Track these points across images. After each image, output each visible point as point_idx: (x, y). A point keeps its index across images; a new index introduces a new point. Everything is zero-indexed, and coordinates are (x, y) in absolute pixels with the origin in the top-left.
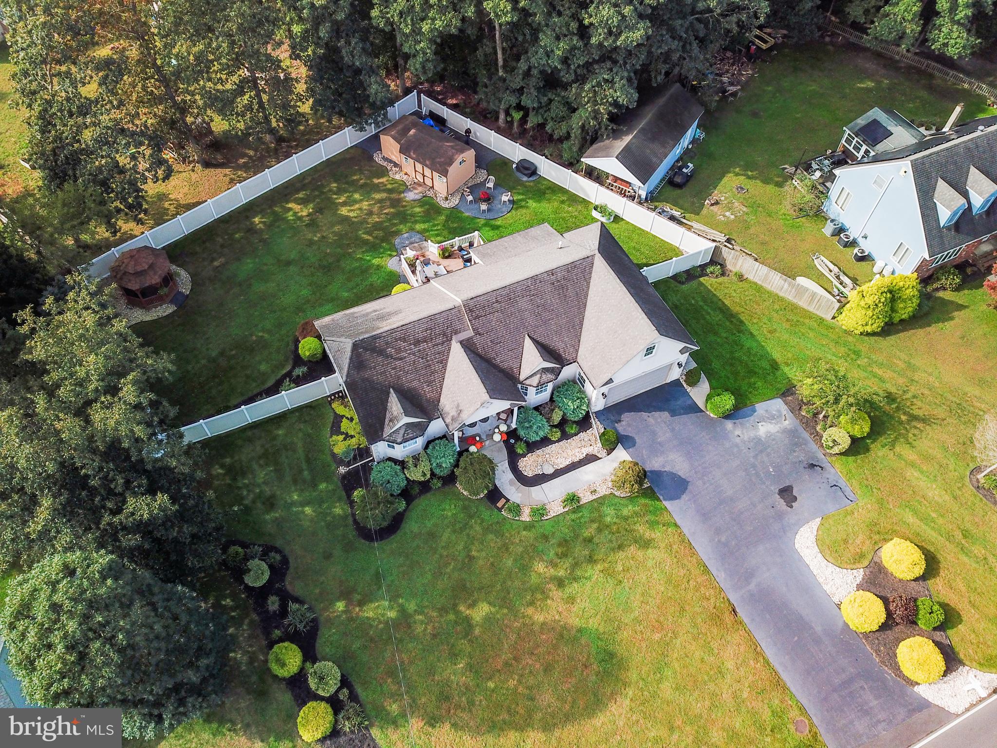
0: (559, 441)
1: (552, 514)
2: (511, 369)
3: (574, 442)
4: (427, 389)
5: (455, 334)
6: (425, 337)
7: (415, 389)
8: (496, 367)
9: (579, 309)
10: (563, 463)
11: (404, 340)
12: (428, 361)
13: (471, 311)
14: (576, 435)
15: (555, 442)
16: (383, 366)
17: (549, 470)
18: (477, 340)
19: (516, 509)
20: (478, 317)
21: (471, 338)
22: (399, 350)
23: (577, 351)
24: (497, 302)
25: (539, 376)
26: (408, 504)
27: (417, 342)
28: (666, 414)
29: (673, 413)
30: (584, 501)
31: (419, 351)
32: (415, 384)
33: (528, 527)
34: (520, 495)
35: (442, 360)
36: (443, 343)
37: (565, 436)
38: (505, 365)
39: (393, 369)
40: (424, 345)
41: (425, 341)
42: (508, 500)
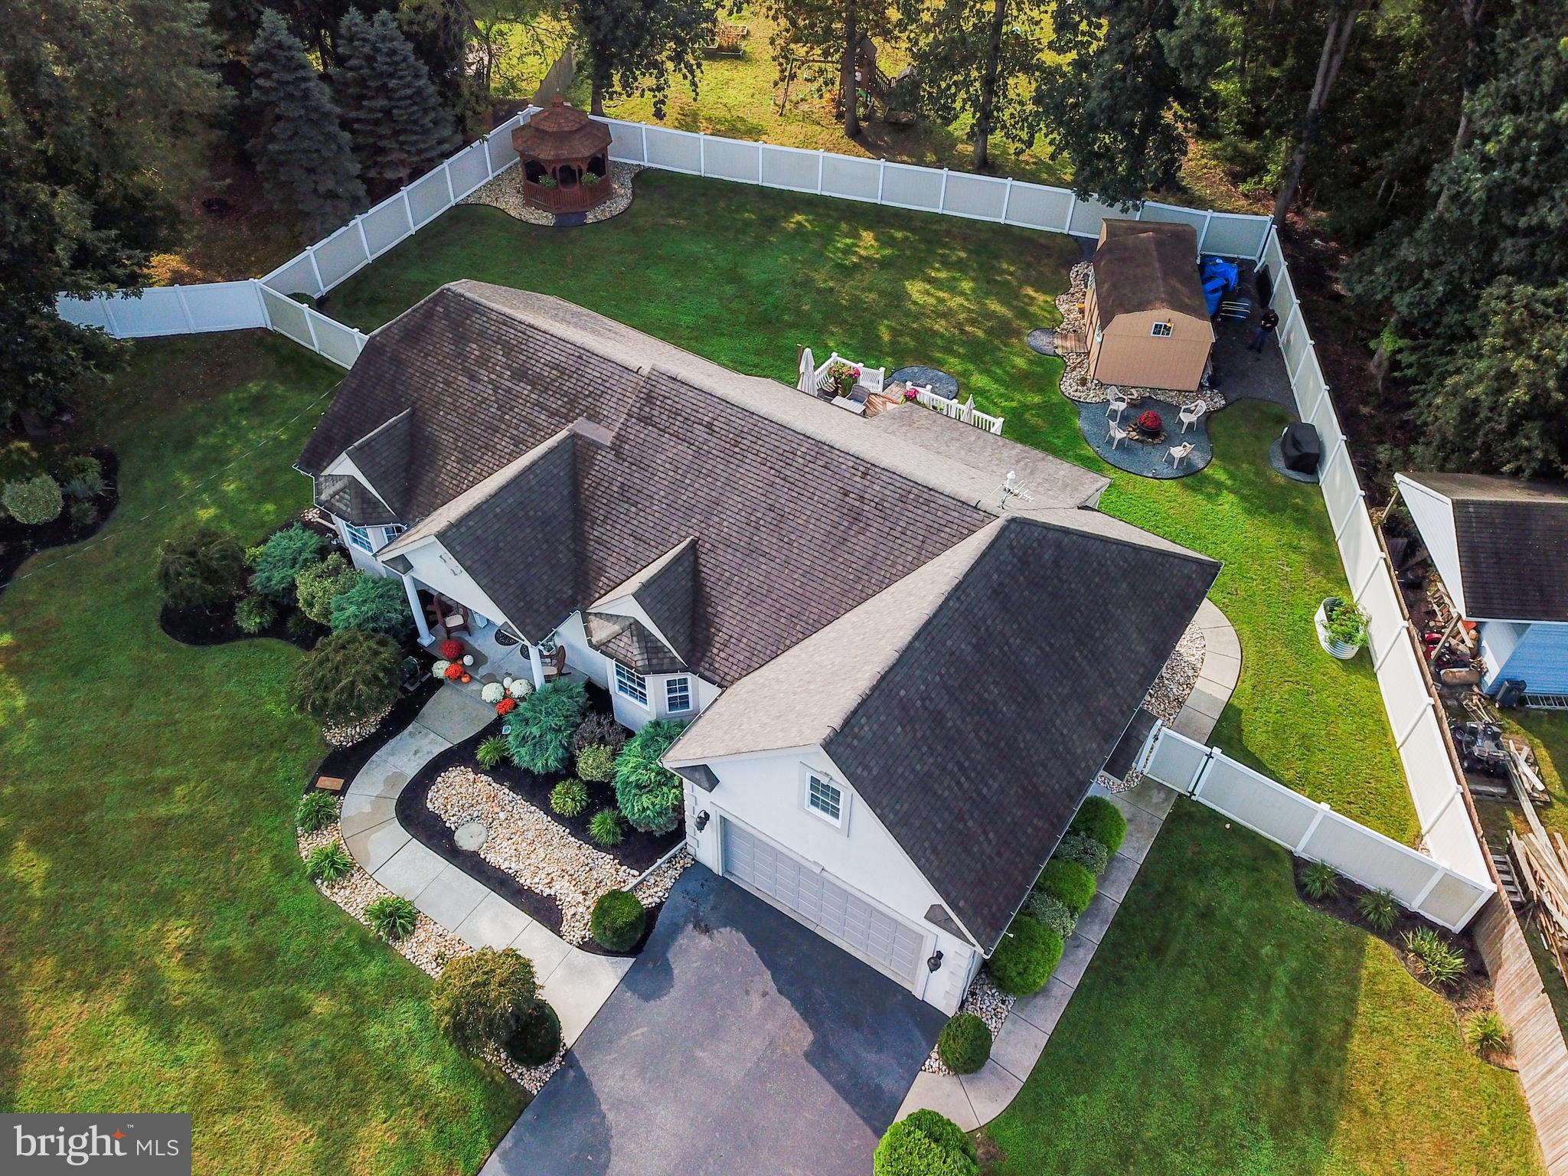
0: (559, 818)
1: (339, 897)
2: (601, 570)
3: (571, 850)
4: (452, 465)
5: (589, 418)
6: (540, 376)
7: (437, 447)
8: (580, 538)
9: (844, 593)
10: (499, 858)
11: (509, 350)
12: (502, 420)
13: (649, 399)
14: (597, 846)
15: (549, 811)
16: (439, 363)
17: (467, 839)
18: (604, 460)
19: (322, 818)
20: (646, 420)
21: (599, 446)
22: (484, 361)
23: (749, 670)
24: (709, 426)
25: (616, 628)
26: (263, 632)
27: (520, 374)
28: (806, 1037)
29: (820, 1055)
30: (407, 949)
31: (509, 390)
32: (446, 438)
33: (285, 865)
34: (367, 809)
35: (523, 442)
36: (553, 414)
37: (578, 826)
38: (598, 553)
39: (447, 383)
40: (525, 389)
41: (533, 384)
42: (343, 792)
